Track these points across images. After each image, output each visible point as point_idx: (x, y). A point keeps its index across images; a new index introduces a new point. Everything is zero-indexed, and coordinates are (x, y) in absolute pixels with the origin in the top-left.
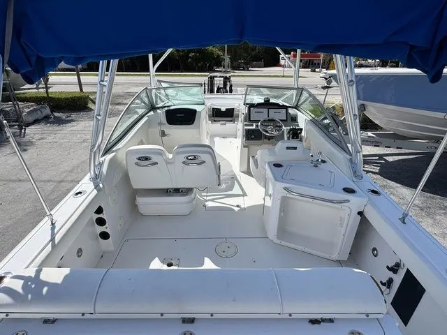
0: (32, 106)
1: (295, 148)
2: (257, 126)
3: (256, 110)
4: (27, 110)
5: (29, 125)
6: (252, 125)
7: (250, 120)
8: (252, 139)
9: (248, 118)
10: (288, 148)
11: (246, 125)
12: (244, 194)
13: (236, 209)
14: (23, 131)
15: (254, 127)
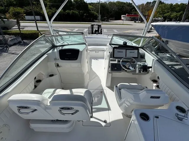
0: (13, 37)
1: (158, 97)
2: (119, 61)
3: (118, 50)
4: (10, 39)
5: (11, 46)
6: (115, 61)
7: (114, 57)
8: (115, 70)
9: (112, 55)
10: (152, 97)
11: (112, 60)
12: (109, 109)
13: (103, 124)
14: (8, 49)
15: (116, 62)
